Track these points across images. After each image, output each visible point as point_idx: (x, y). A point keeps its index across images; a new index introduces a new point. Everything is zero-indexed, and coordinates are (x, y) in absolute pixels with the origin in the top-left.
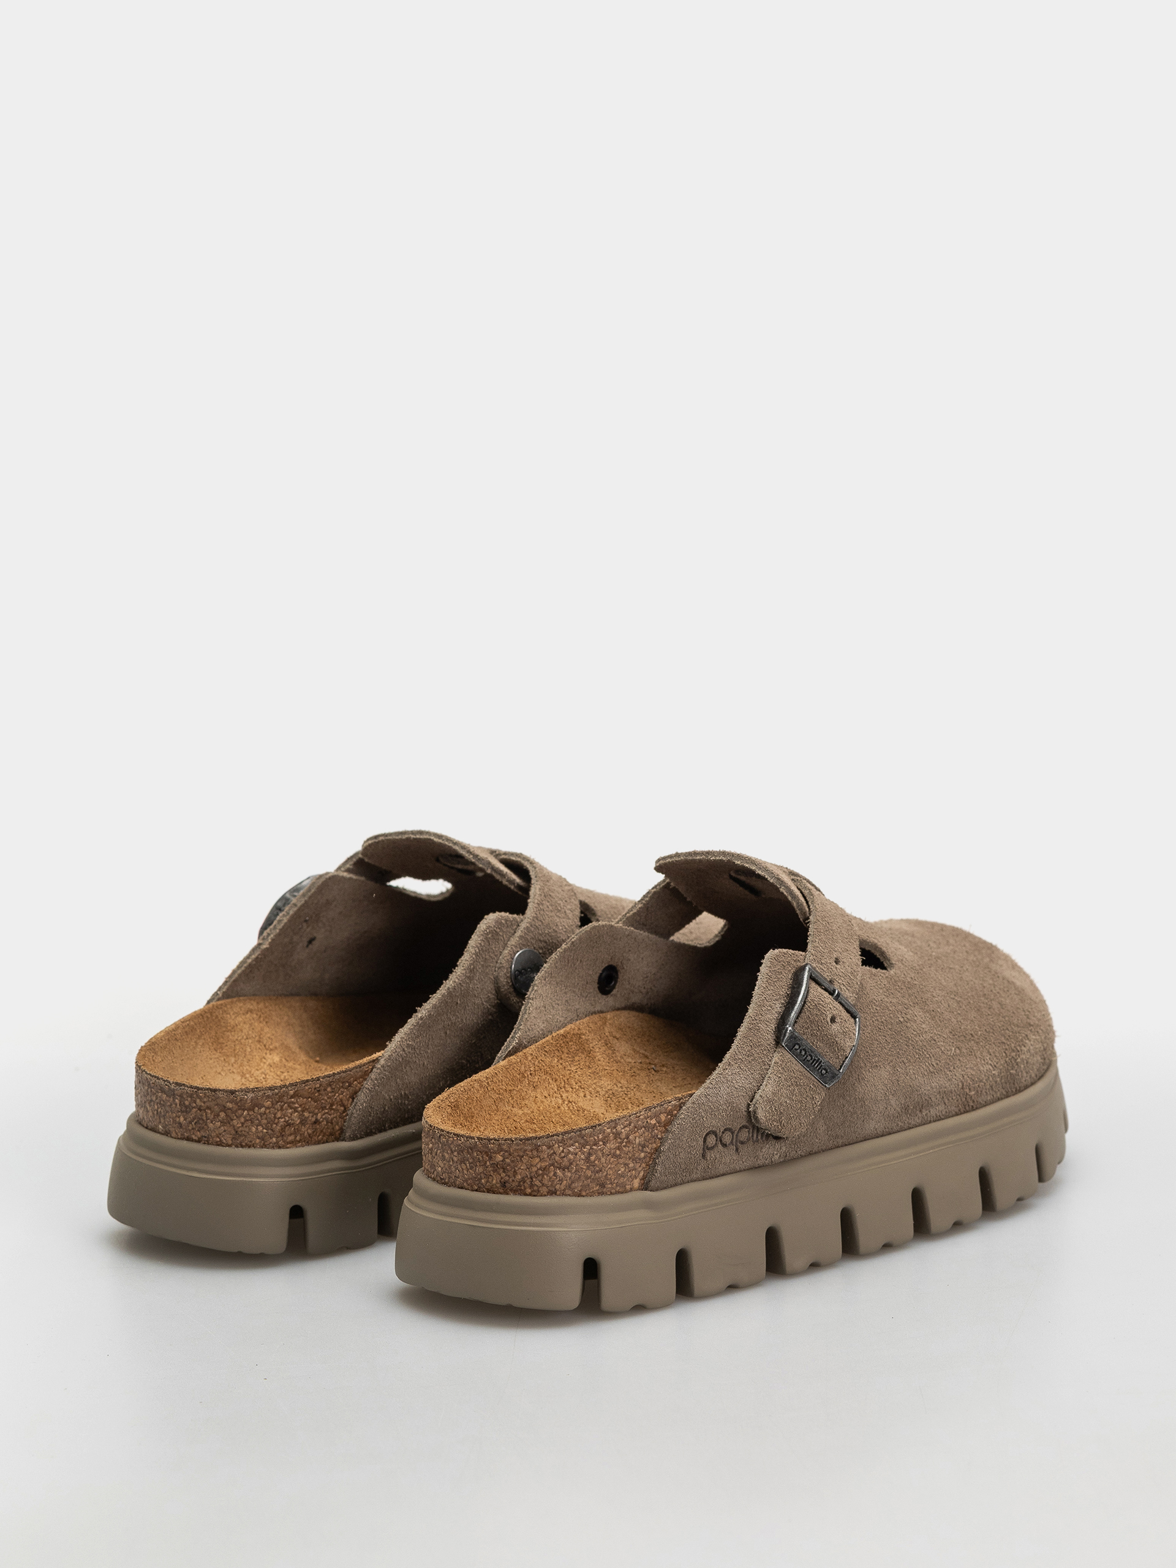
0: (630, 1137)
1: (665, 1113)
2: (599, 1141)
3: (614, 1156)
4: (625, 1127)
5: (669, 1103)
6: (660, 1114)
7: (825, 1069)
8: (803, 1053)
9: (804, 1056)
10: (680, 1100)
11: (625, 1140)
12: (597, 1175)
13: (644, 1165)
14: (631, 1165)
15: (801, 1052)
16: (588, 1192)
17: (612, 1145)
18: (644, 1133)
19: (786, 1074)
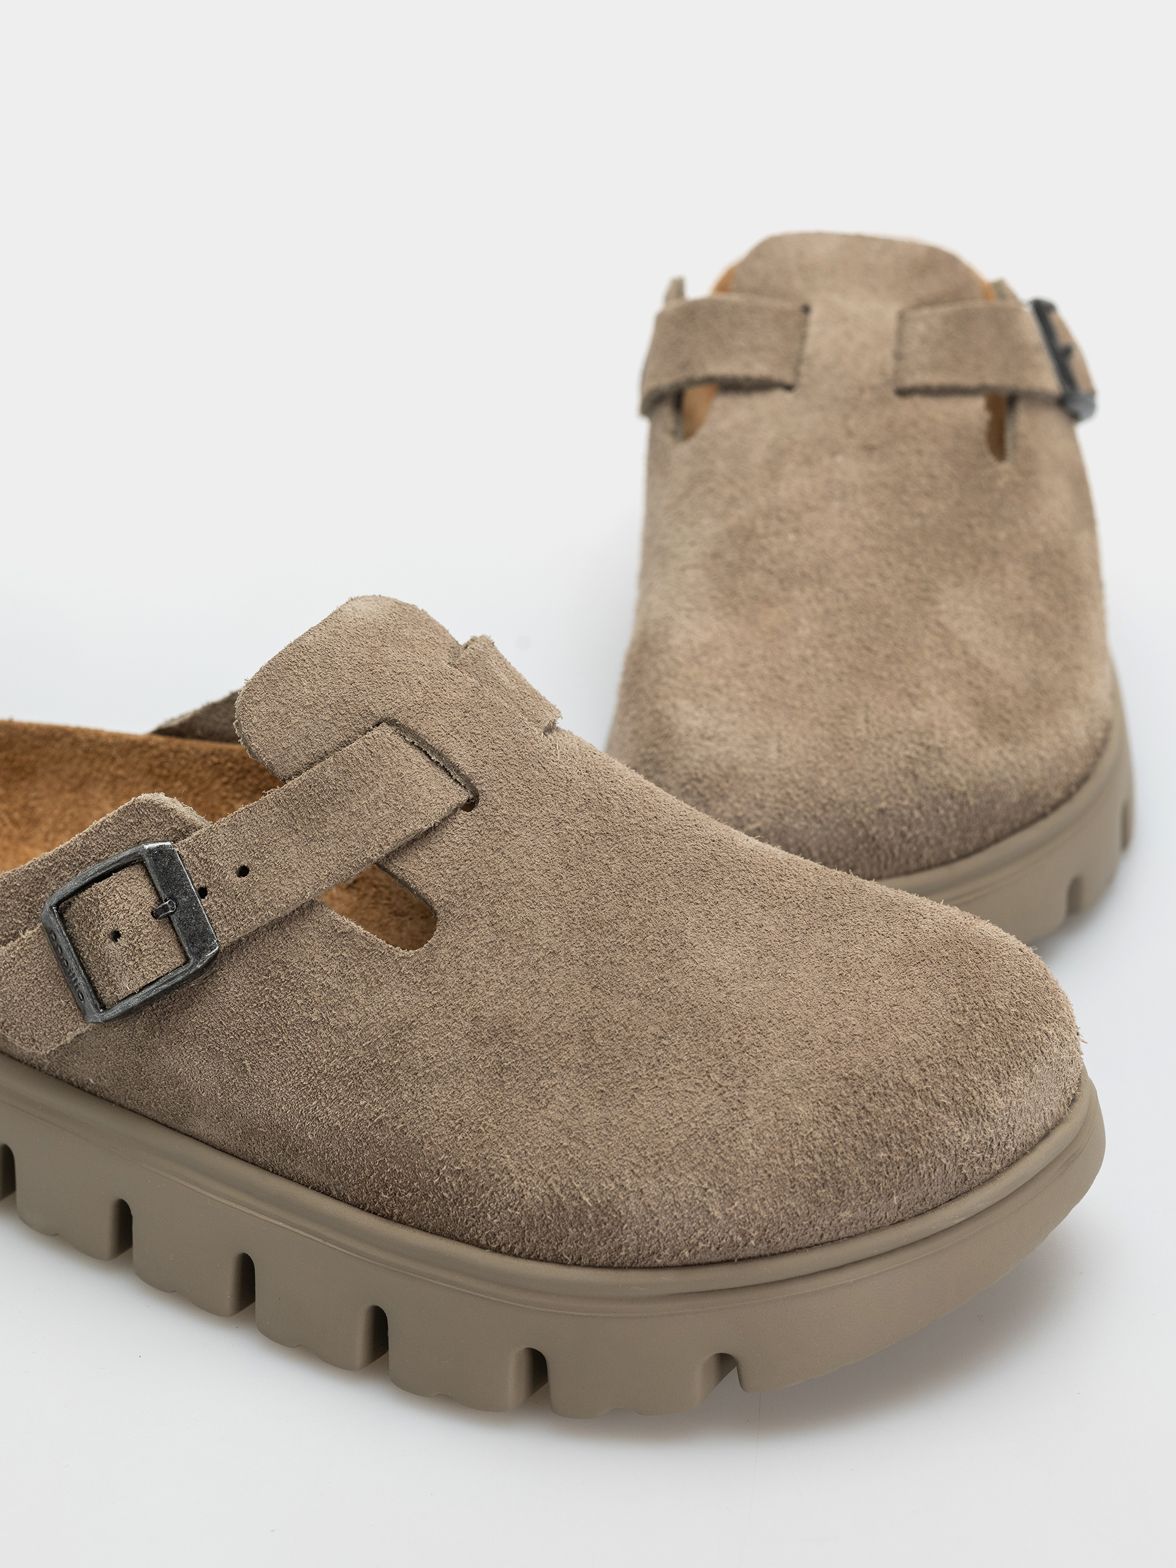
7: (81, 994)
8: (59, 950)
9: (60, 955)
15: (57, 947)
19: (27, 961)
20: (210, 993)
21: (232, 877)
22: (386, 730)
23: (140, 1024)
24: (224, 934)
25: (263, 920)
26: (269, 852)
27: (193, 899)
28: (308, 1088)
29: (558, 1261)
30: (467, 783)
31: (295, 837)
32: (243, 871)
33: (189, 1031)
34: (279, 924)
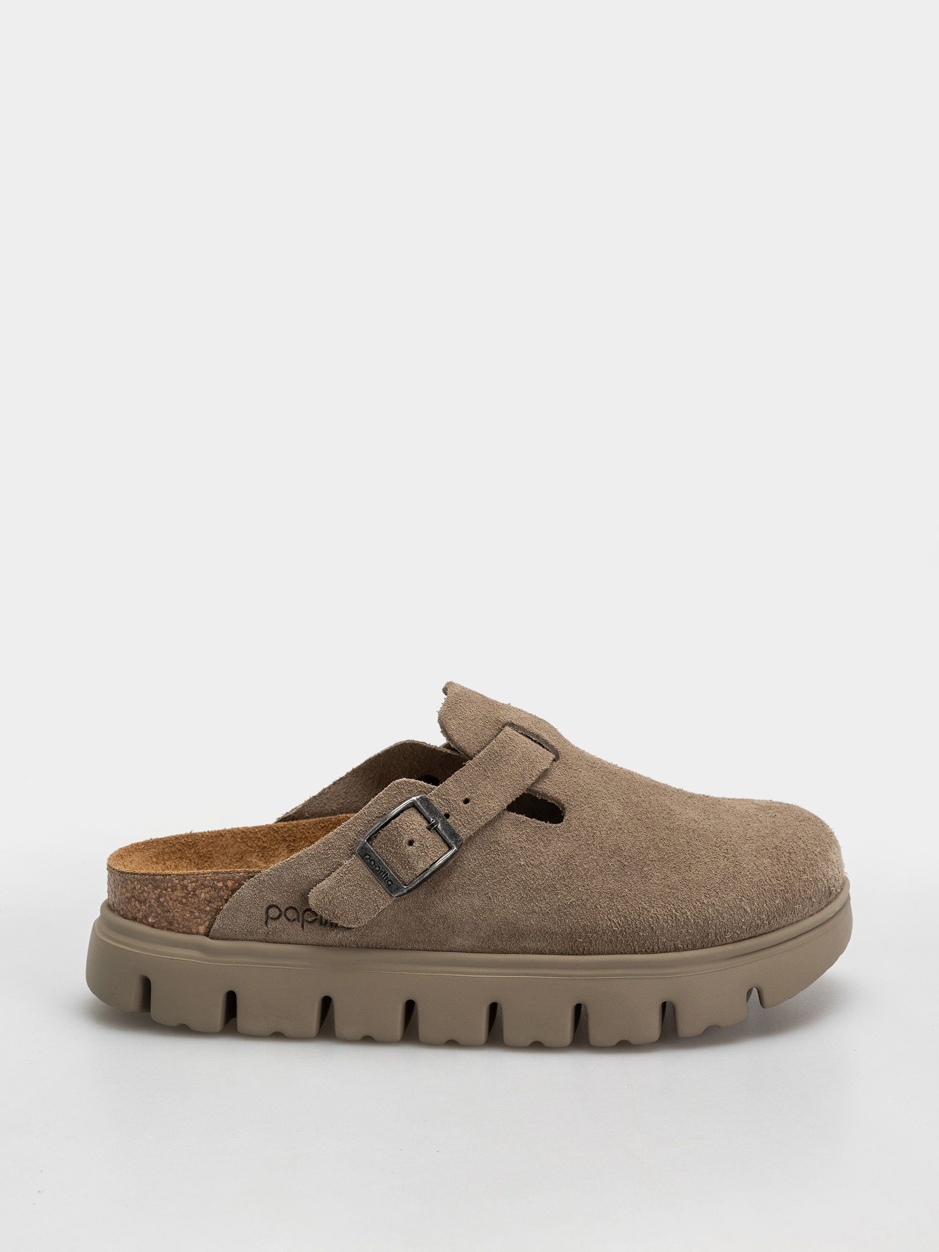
0: (196, 892)
1: (233, 880)
2: (168, 887)
3: (181, 902)
4: (192, 882)
5: (238, 873)
6: (227, 880)
7: (391, 881)
8: (373, 863)
9: (373, 866)
10: (249, 873)
11: (192, 893)
12: (165, 914)
13: (209, 917)
14: (197, 914)
15: (370, 862)
16: (159, 925)
17: (178, 893)
18: (210, 891)
19: (351, 875)
20: (460, 866)
21: (462, 805)
22: (507, 728)
23: (421, 893)
24: (464, 833)
25: (484, 821)
26: (478, 789)
27: (445, 819)
29: (677, 949)
30: (552, 749)
31: (488, 780)
32: (466, 801)
33: (452, 888)
34: (490, 824)
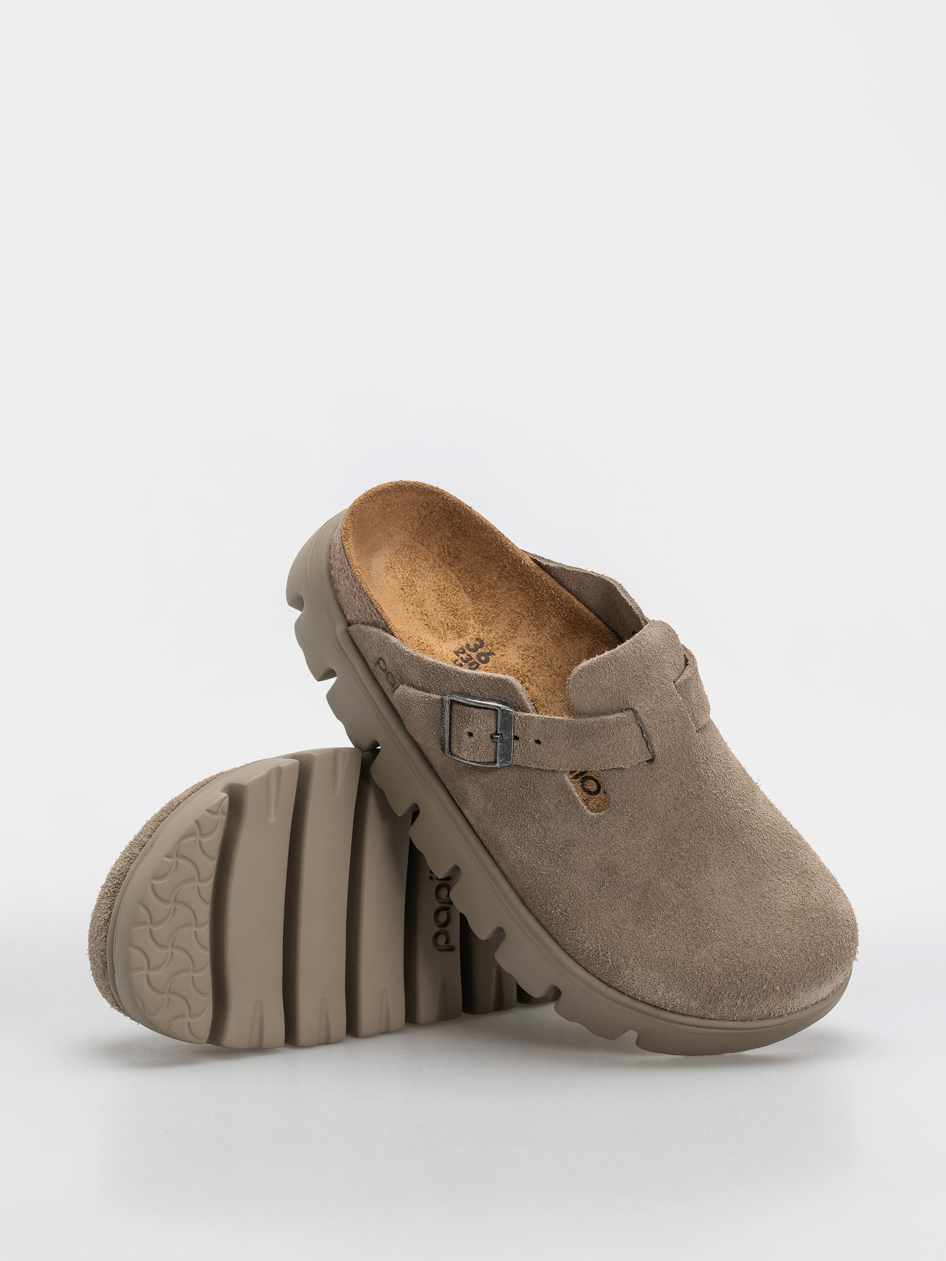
0: (356, 597)
1: (376, 618)
2: (346, 572)
3: (347, 590)
4: (357, 589)
6: (373, 613)
8: (443, 716)
9: (442, 718)
11: (354, 593)
12: (338, 583)
13: (355, 617)
14: (350, 607)
15: (443, 714)
16: (333, 583)
17: (348, 584)
18: (363, 607)
19: (428, 707)
21: (532, 741)
22: (628, 712)
24: (516, 760)
25: (536, 766)
26: (553, 741)
27: (510, 739)
28: (519, 840)
30: (652, 753)
32: (538, 742)
33: (482, 782)
34: (541, 770)
